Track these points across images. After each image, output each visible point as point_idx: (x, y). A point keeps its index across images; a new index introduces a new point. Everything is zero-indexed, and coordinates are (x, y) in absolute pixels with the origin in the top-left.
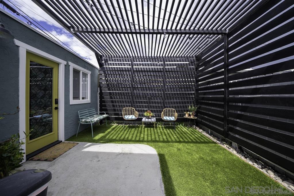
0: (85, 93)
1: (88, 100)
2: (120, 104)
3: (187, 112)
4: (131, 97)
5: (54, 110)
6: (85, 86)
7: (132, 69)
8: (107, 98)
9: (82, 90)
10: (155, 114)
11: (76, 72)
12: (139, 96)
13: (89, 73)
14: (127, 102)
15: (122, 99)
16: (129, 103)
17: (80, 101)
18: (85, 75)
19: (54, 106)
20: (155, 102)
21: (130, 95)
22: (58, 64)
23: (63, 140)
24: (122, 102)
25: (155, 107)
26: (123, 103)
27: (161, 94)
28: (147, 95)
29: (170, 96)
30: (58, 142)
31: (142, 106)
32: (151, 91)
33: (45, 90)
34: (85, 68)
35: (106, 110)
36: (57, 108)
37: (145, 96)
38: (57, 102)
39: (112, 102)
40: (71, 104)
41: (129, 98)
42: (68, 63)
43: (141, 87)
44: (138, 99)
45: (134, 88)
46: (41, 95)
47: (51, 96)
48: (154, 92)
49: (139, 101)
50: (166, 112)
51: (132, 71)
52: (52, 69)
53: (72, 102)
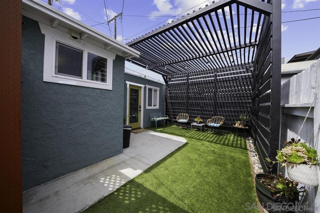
0: (155, 102)
1: (157, 107)
2: (178, 111)
3: (238, 121)
4: (186, 105)
5: (139, 111)
6: (155, 98)
7: (187, 83)
8: (170, 106)
9: (154, 101)
10: (203, 121)
11: (150, 90)
12: (192, 105)
13: (158, 89)
14: (183, 109)
15: (180, 107)
16: (184, 110)
17: (152, 107)
18: (156, 91)
19: (139, 109)
20: (206, 110)
21: (186, 104)
22: (141, 87)
23: (142, 128)
24: (179, 109)
25: (206, 114)
26: (181, 110)
27: (212, 103)
28: (199, 104)
29: (223, 104)
30: (140, 128)
31: (195, 113)
32: (202, 100)
33: (136, 101)
34: (155, 86)
35: (169, 115)
36: (140, 110)
37: (197, 105)
38: (140, 107)
39: (173, 109)
40: (147, 109)
41: (184, 106)
42: (145, 86)
43: (194, 97)
44: (192, 107)
45: (188, 98)
46: (134, 103)
47: (138, 105)
48: (205, 101)
49: (192, 109)
50: (216, 119)
51: (188, 85)
52: (138, 90)
53: (148, 107)
